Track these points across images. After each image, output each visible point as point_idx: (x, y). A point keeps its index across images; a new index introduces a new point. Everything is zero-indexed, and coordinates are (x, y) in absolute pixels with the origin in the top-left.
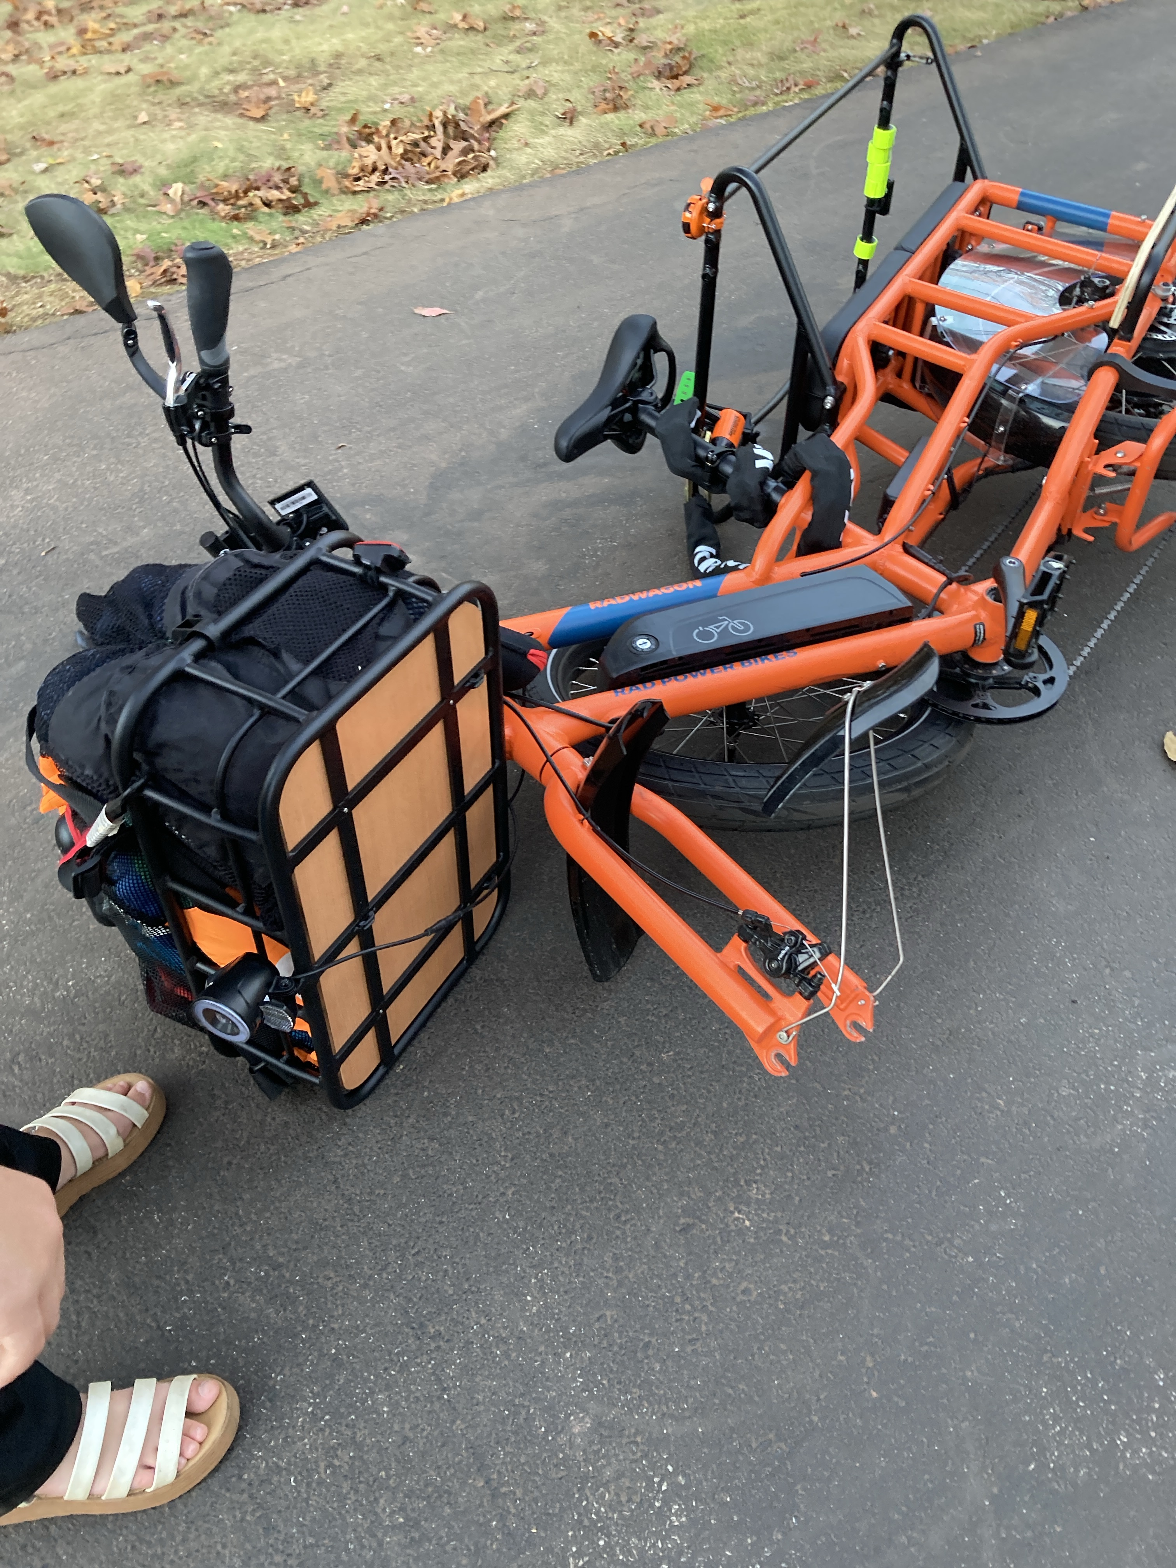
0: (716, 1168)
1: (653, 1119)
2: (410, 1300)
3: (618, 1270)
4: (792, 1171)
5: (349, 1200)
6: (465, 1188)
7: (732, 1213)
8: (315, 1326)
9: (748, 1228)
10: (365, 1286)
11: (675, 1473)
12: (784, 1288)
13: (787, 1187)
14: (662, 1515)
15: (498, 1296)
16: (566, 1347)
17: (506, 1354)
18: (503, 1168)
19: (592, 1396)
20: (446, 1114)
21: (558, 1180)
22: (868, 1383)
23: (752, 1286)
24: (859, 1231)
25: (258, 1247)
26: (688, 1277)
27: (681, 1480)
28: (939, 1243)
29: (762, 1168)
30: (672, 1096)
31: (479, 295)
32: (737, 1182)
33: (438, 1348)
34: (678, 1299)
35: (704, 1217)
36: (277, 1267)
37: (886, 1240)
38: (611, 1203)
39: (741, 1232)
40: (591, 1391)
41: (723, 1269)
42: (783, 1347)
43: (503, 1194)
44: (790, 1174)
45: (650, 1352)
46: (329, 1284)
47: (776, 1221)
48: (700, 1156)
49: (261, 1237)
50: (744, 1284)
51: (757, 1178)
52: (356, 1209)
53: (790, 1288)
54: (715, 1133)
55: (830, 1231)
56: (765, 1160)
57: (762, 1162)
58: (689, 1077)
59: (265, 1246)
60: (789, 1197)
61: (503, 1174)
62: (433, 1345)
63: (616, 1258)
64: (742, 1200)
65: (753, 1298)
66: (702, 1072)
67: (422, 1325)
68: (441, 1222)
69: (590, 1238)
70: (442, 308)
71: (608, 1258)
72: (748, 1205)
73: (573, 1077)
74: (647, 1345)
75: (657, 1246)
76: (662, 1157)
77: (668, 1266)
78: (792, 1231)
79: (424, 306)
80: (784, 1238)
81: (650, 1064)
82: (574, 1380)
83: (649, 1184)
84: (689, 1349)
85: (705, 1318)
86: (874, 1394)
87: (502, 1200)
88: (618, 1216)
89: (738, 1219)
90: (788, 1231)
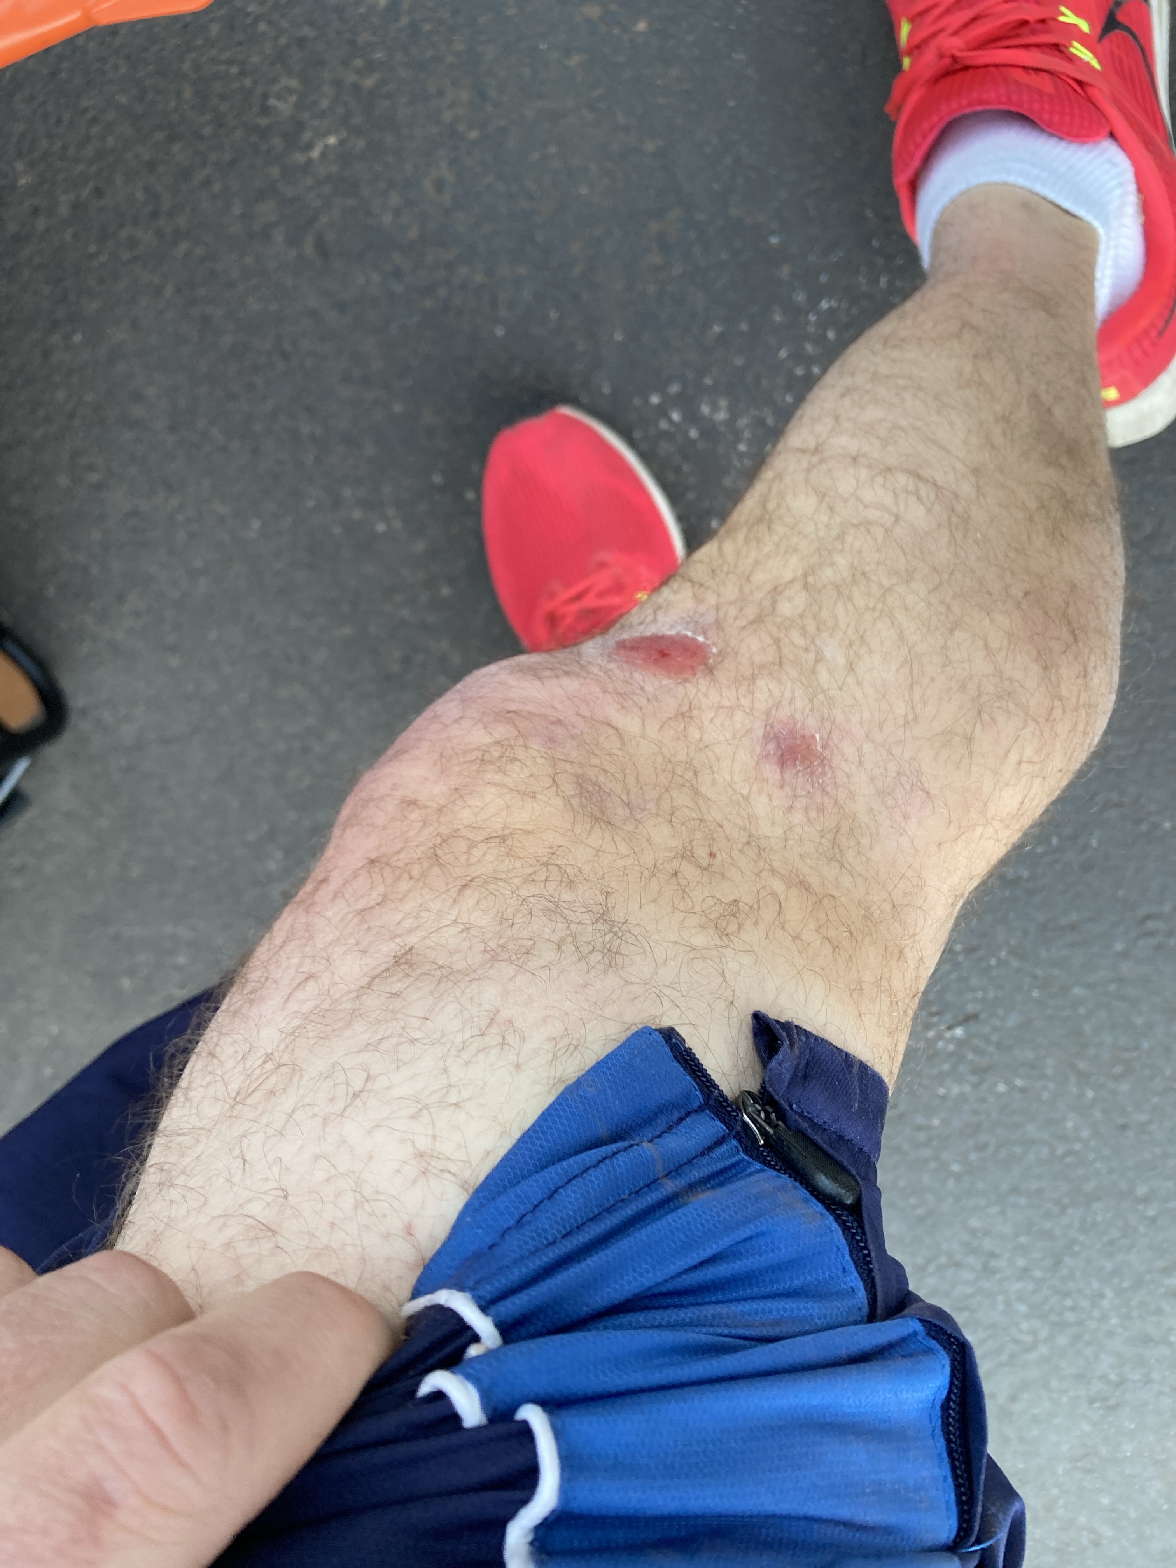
0: (233, 162)
1: (132, 242)
4: (258, 19)
9: (341, 143)
11: (663, 392)
13: (283, 41)
14: (709, 431)
26: (397, 274)
27: (674, 388)
29: (243, 74)
30: (98, 193)
34: (428, 303)
39: (344, 156)
42: (535, 156)
44: (262, 27)
47: (338, 83)
48: (207, 182)
50: (428, 184)
54: (173, 138)
56: (230, 62)
57: (234, 70)
58: (65, 148)
60: (301, 42)
66: (59, 121)
76: (199, 251)
78: (358, 63)
80: (369, 82)
81: (35, 212)
84: (503, 313)
86: (642, 26)
88: (285, 356)
89: (323, 154)
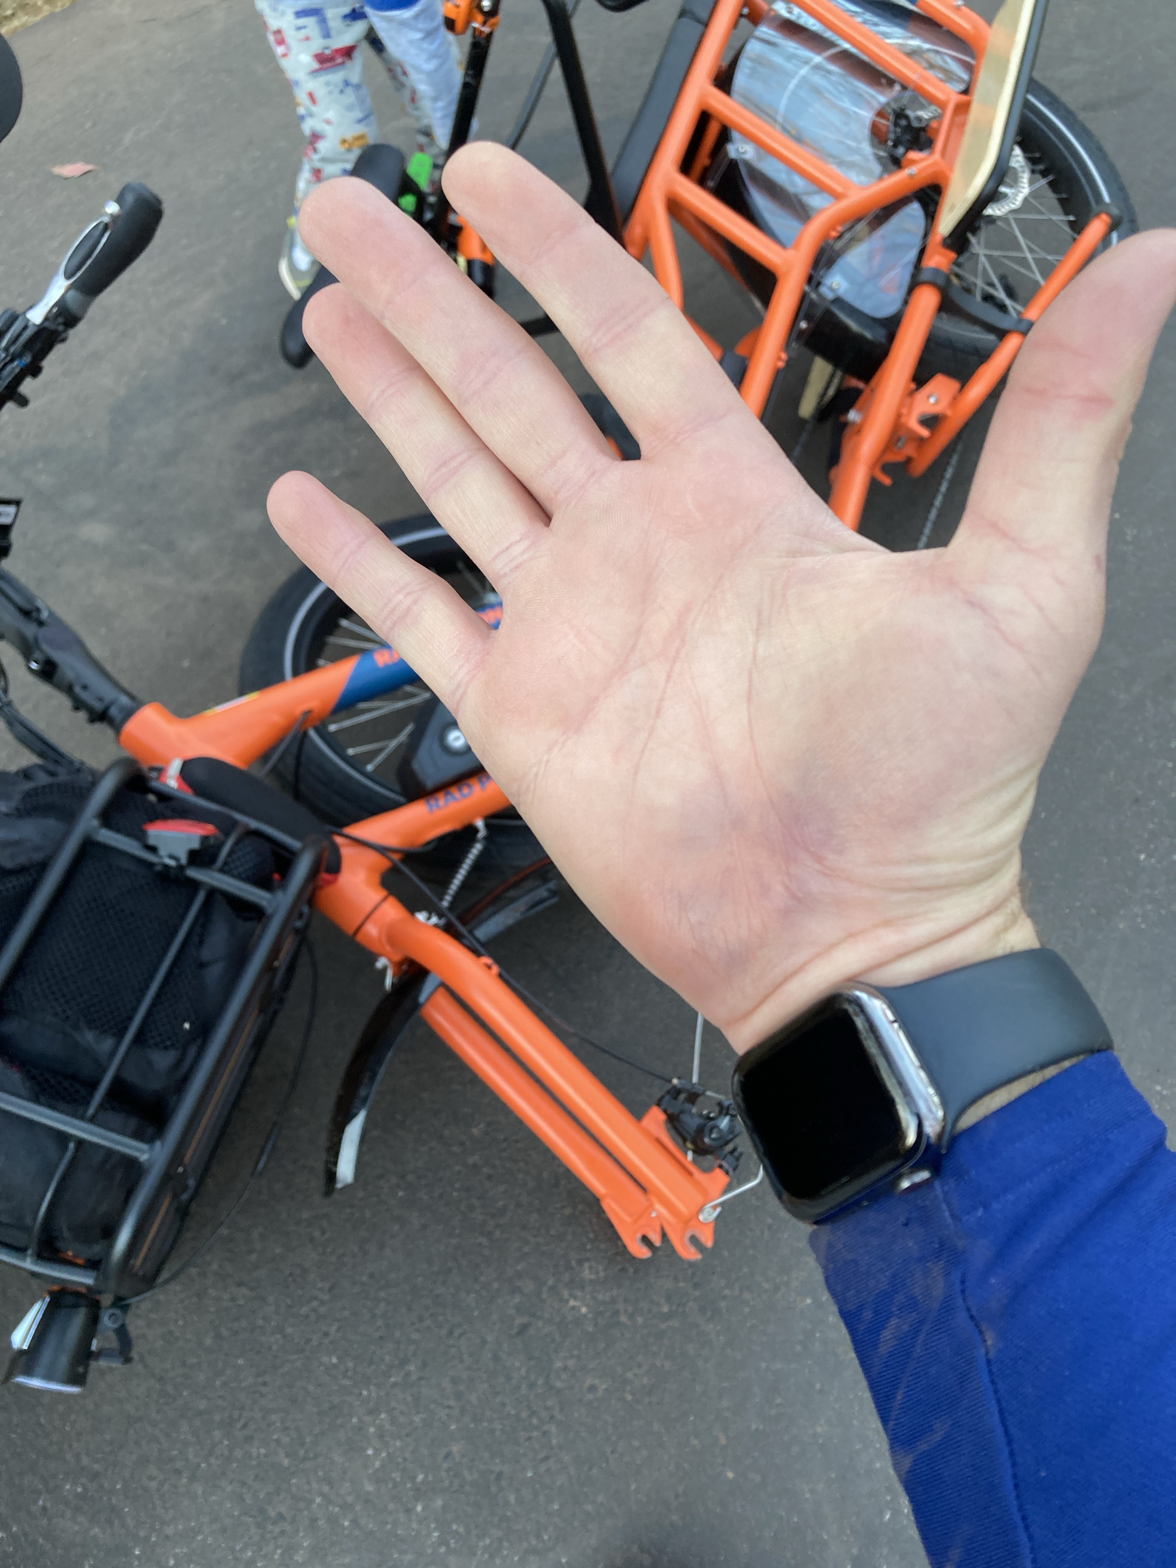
2: (244, 1484)
3: (459, 1396)
5: (161, 1379)
6: (284, 1336)
7: (567, 1301)
8: (147, 1539)
10: (193, 1478)
12: (630, 1375)
15: (338, 1458)
16: (417, 1500)
17: (355, 1522)
18: (322, 1303)
19: (450, 1550)
20: (250, 1251)
21: (382, 1305)
22: (723, 1464)
23: (597, 1382)
24: (697, 1293)
25: (69, 1456)
28: (777, 1289)
31: (128, 138)
32: (568, 1267)
33: (283, 1532)
35: (539, 1313)
36: (95, 1476)
37: (725, 1298)
38: (440, 1318)
40: (448, 1545)
41: (565, 1368)
43: (326, 1334)
45: (503, 1483)
46: (154, 1485)
49: (71, 1446)
51: (588, 1255)
52: (170, 1388)
53: (636, 1375)
55: (669, 1299)
59: (77, 1456)
61: (322, 1310)
62: (277, 1530)
63: (455, 1381)
64: (576, 1284)
65: (600, 1393)
67: (262, 1511)
68: (265, 1384)
69: (424, 1365)
70: (87, 162)
71: (446, 1383)
72: (583, 1288)
73: (382, 1176)
74: (500, 1475)
75: (496, 1358)
77: (509, 1378)
79: (63, 163)
82: (429, 1535)
83: (477, 1287)
85: (553, 1429)
87: (326, 1341)
90: (626, 1311)
